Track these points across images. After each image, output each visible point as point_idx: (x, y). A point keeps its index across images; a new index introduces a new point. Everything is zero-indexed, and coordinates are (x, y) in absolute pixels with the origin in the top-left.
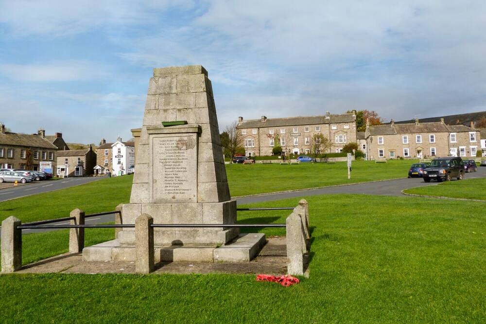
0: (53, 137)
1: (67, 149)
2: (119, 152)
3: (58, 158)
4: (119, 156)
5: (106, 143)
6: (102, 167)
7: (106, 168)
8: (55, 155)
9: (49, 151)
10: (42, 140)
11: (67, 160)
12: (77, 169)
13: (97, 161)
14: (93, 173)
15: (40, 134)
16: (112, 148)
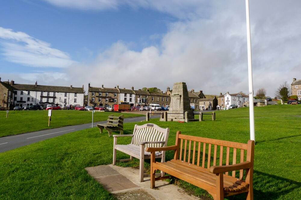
0: (199, 92)
1: (205, 98)
2: (228, 99)
3: (200, 102)
4: (228, 101)
5: (222, 94)
6: (220, 106)
7: (222, 106)
8: (199, 100)
9: (196, 99)
10: (193, 94)
11: (204, 103)
12: (209, 107)
13: (218, 103)
14: (216, 109)
15: (192, 92)
16: (224, 97)
